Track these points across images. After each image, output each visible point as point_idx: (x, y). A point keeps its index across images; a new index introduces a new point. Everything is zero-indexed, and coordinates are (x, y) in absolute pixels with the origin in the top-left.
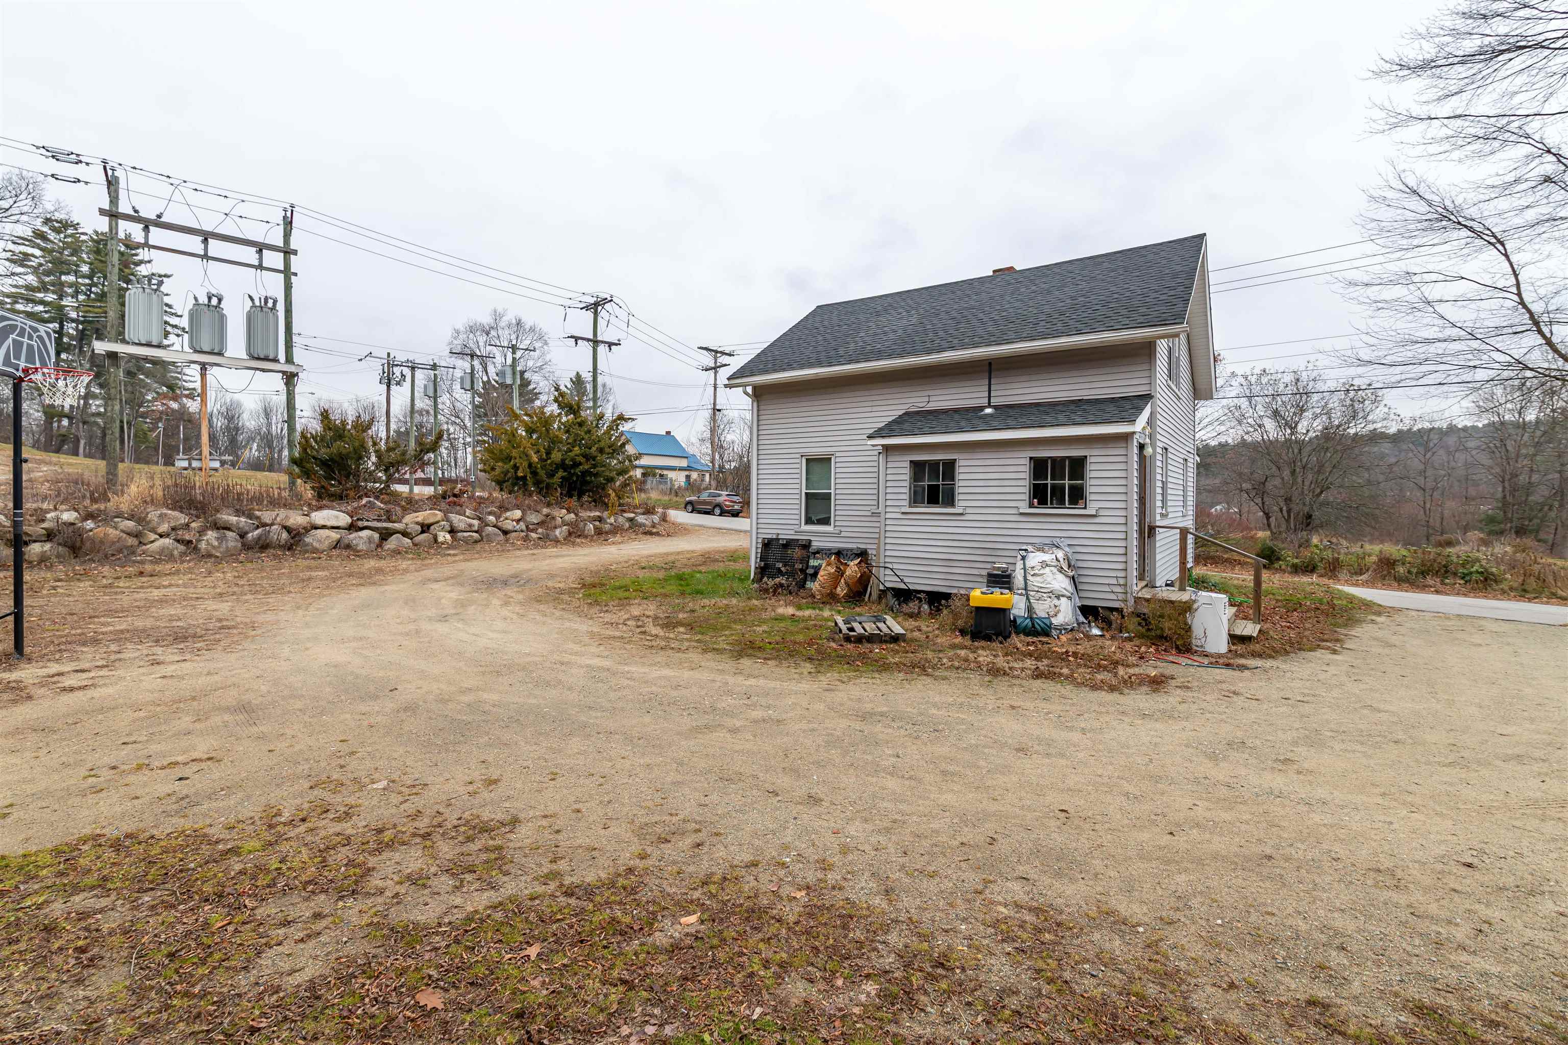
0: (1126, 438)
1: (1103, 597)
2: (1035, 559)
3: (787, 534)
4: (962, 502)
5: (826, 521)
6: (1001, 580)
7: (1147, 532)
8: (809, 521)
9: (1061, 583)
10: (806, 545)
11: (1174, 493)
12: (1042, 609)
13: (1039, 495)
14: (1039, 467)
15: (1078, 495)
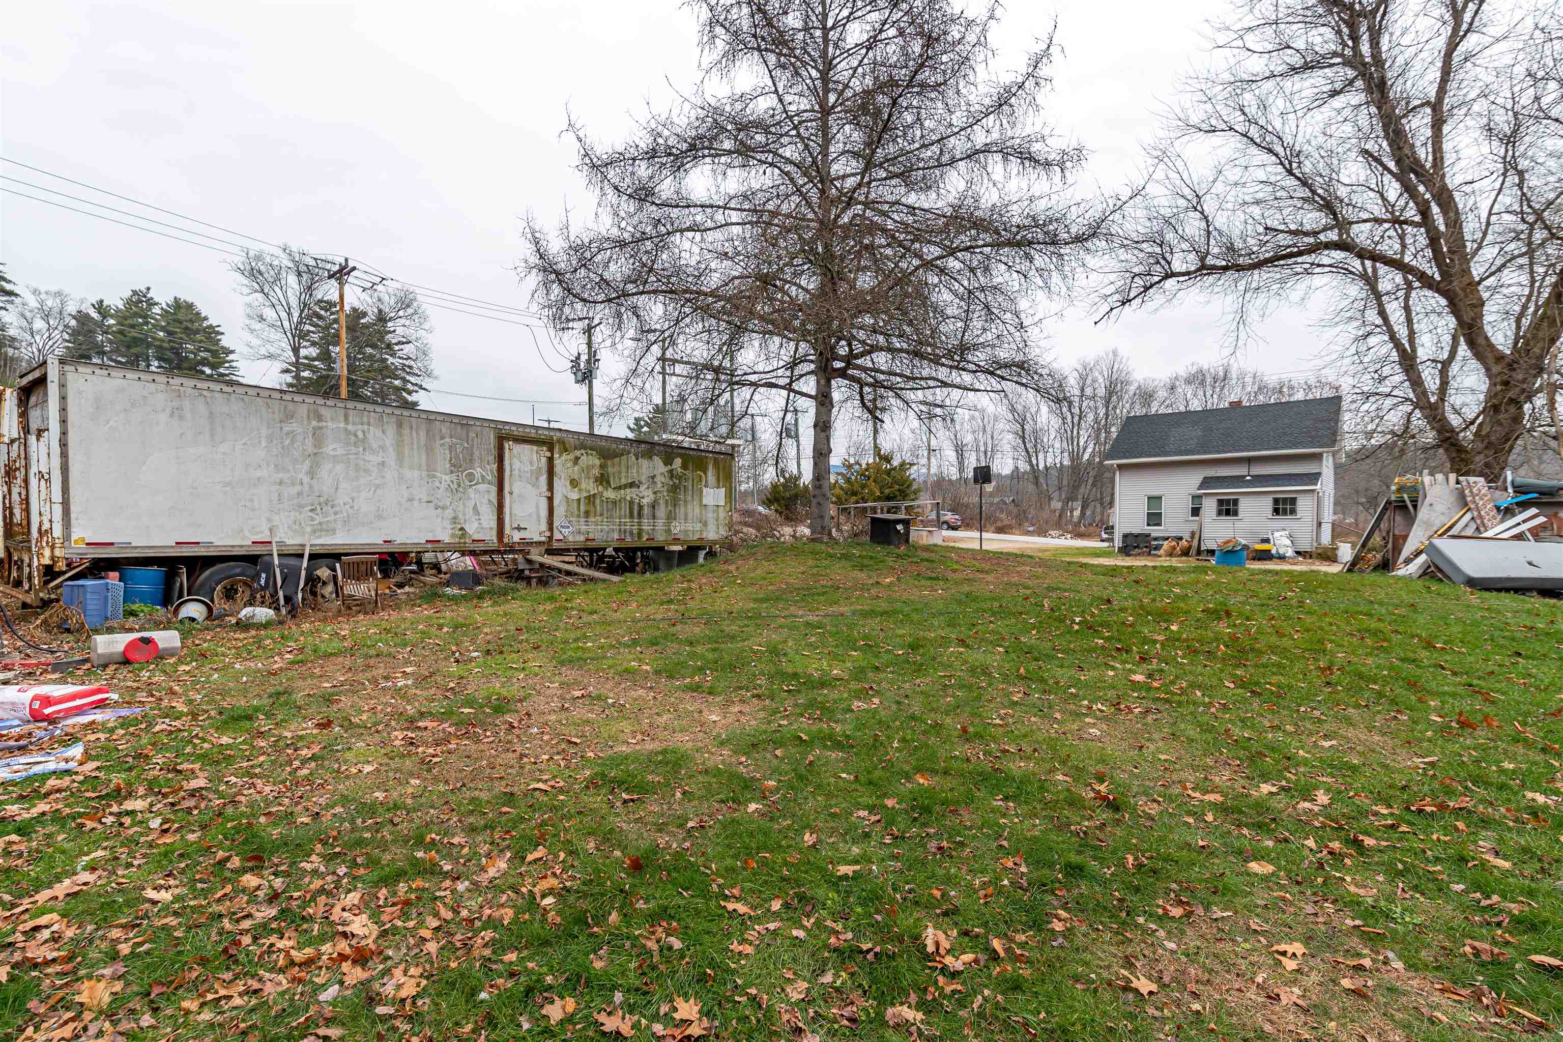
0: (1313, 491)
1: (1305, 546)
2: (1277, 534)
3: (1136, 531)
4: (1241, 516)
5: (1159, 524)
6: (1267, 541)
7: (1319, 524)
8: (1148, 525)
9: (1288, 542)
10: (1148, 535)
11: (1326, 512)
12: (1281, 551)
13: (1276, 511)
14: (1276, 501)
15: (1293, 512)
